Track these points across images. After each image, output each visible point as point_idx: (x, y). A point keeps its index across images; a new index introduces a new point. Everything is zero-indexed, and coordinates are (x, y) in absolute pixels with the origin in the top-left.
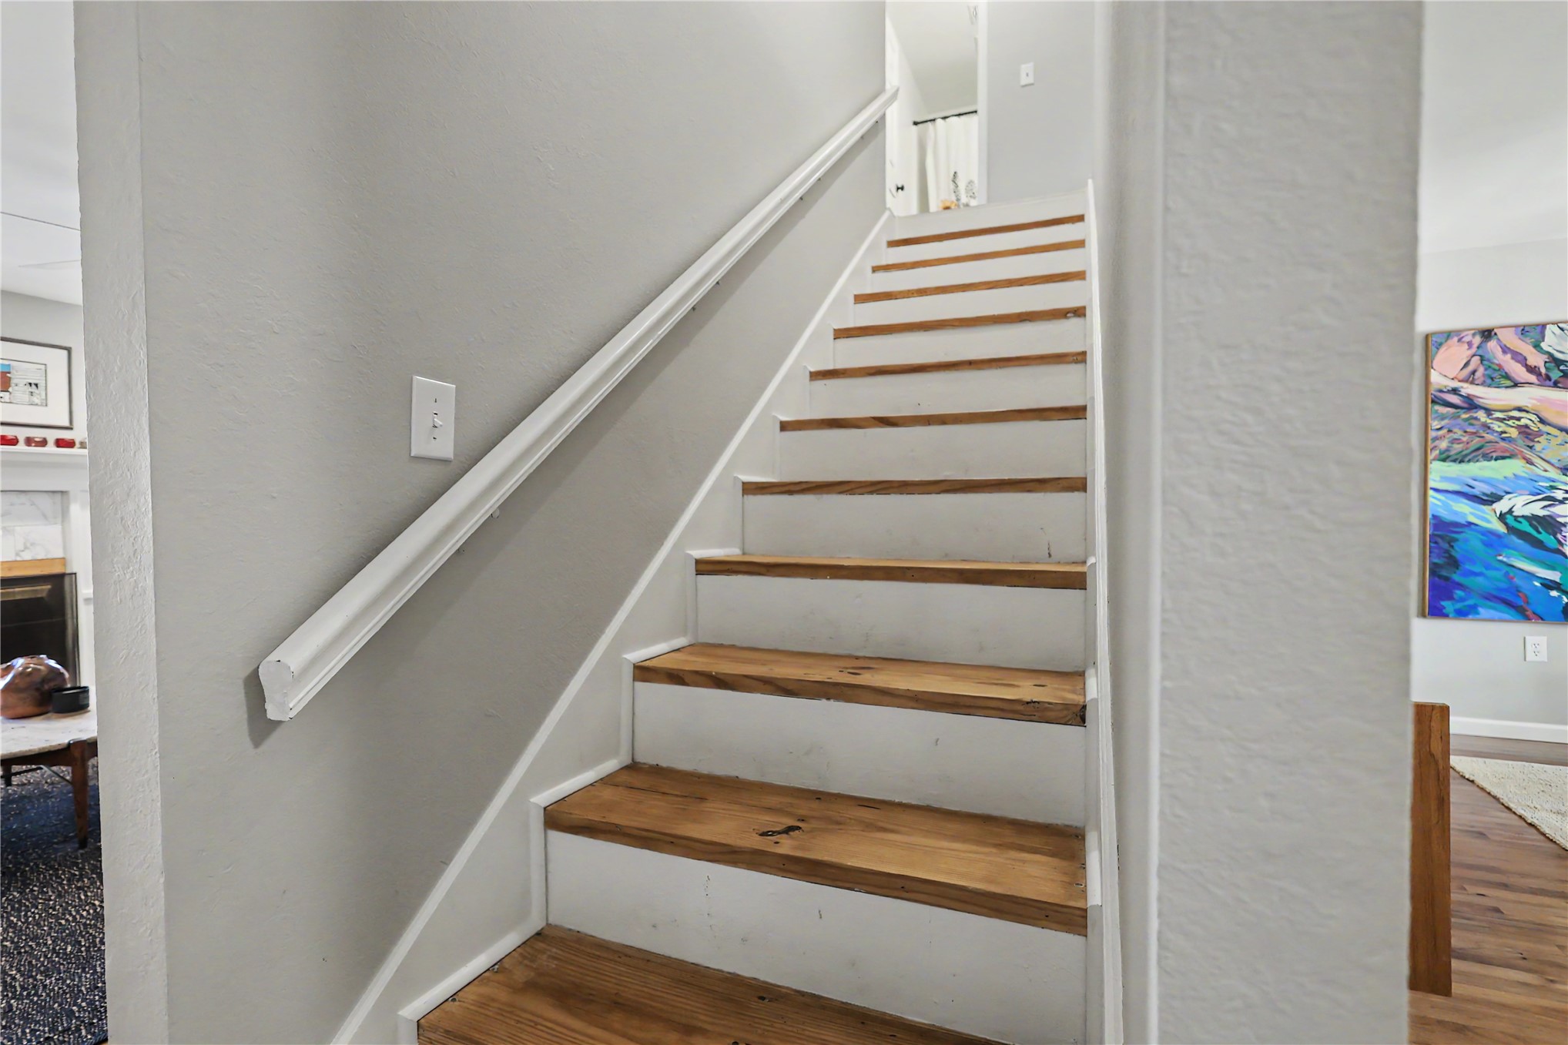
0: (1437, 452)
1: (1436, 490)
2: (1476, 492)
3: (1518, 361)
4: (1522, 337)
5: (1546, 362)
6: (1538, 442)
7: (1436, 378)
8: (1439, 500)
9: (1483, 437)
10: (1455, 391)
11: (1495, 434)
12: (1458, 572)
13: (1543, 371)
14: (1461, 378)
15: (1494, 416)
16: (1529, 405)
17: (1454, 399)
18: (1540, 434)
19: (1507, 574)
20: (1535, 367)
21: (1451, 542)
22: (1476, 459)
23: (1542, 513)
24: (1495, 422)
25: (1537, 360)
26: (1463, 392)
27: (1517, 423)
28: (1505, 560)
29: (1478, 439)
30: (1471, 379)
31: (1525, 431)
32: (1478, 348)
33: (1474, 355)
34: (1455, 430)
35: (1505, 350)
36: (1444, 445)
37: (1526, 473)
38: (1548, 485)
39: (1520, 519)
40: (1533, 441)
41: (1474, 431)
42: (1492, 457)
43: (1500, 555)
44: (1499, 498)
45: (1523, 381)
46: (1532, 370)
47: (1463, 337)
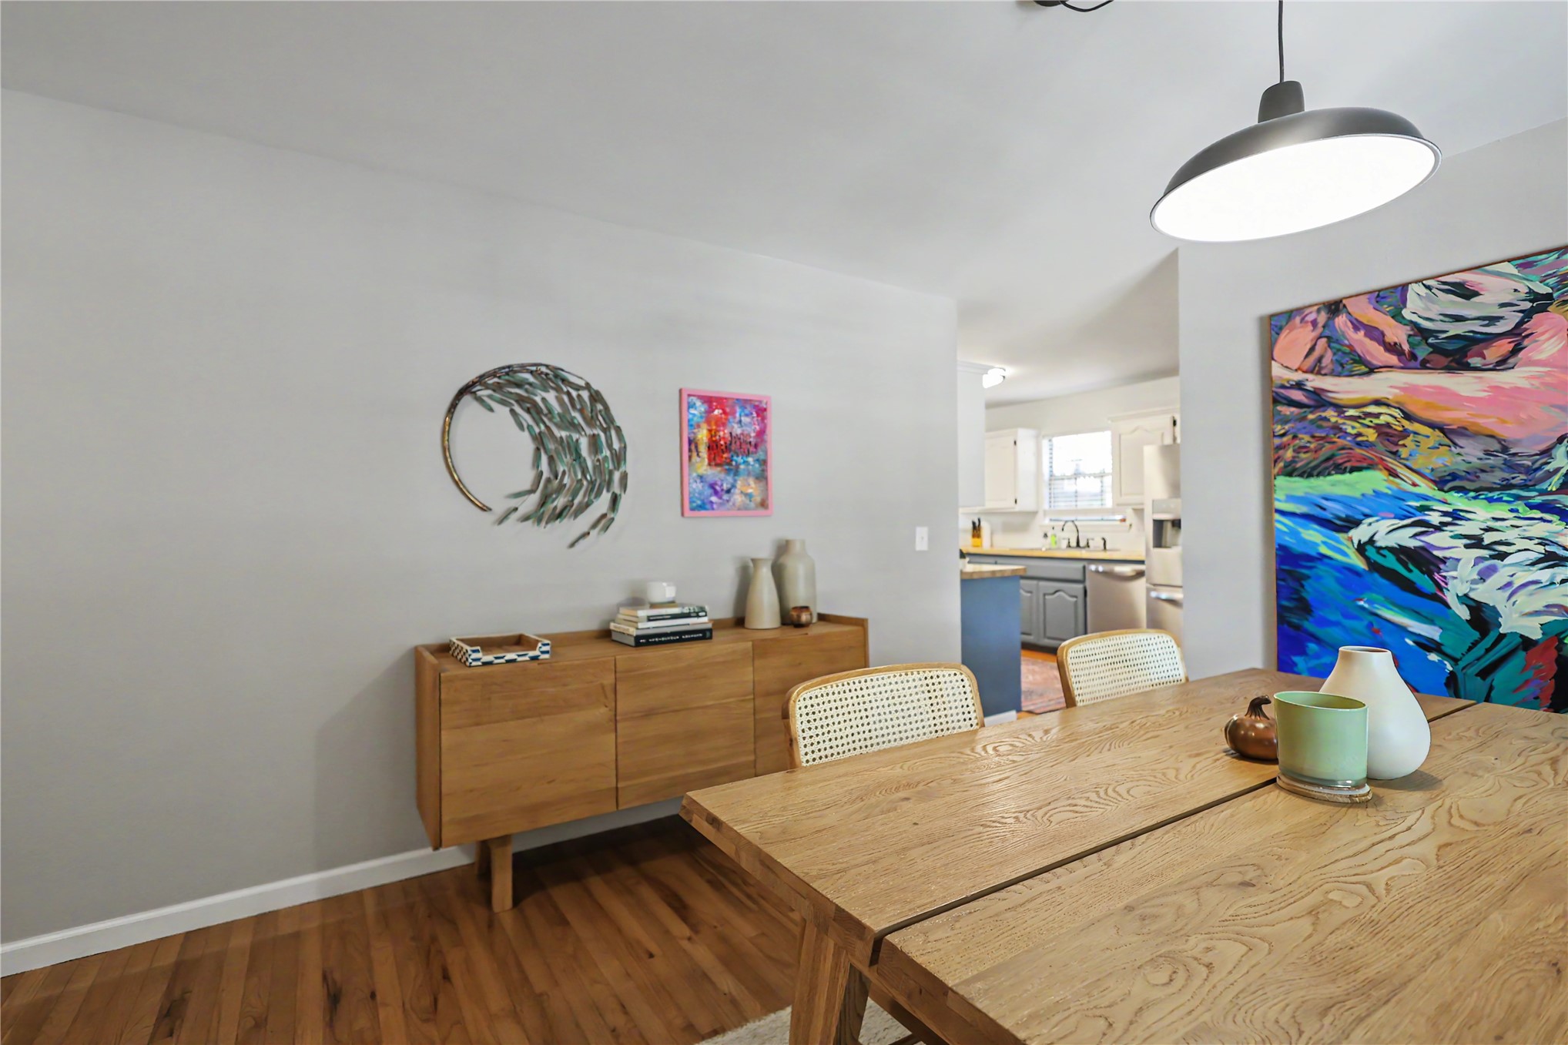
0: (1281, 464)
1: (1283, 513)
2: (1328, 515)
3: (1372, 338)
4: (1377, 305)
5: (1410, 336)
6: (1404, 446)
7: (1277, 370)
8: (1285, 525)
9: (1334, 442)
10: (1299, 386)
11: (1349, 438)
12: (1310, 618)
13: (1406, 347)
14: (1305, 368)
15: (1347, 414)
16: (1390, 397)
17: (1297, 395)
18: (1405, 434)
19: (1370, 625)
20: (1396, 344)
21: (1300, 579)
22: (1327, 472)
23: (1413, 543)
24: (1348, 422)
25: (1398, 334)
26: (1309, 386)
27: (1376, 421)
28: (1366, 606)
29: (1328, 446)
30: (1316, 369)
31: (1384, 431)
32: (1324, 327)
33: (1320, 337)
34: (1300, 436)
35: (1357, 325)
36: (1289, 454)
37: (1389, 488)
38: (1417, 504)
39: (1382, 552)
40: (1396, 444)
41: (1323, 435)
42: (1346, 468)
43: (1361, 600)
44: (1357, 523)
45: (1380, 364)
46: (1393, 348)
47: (1306, 315)
